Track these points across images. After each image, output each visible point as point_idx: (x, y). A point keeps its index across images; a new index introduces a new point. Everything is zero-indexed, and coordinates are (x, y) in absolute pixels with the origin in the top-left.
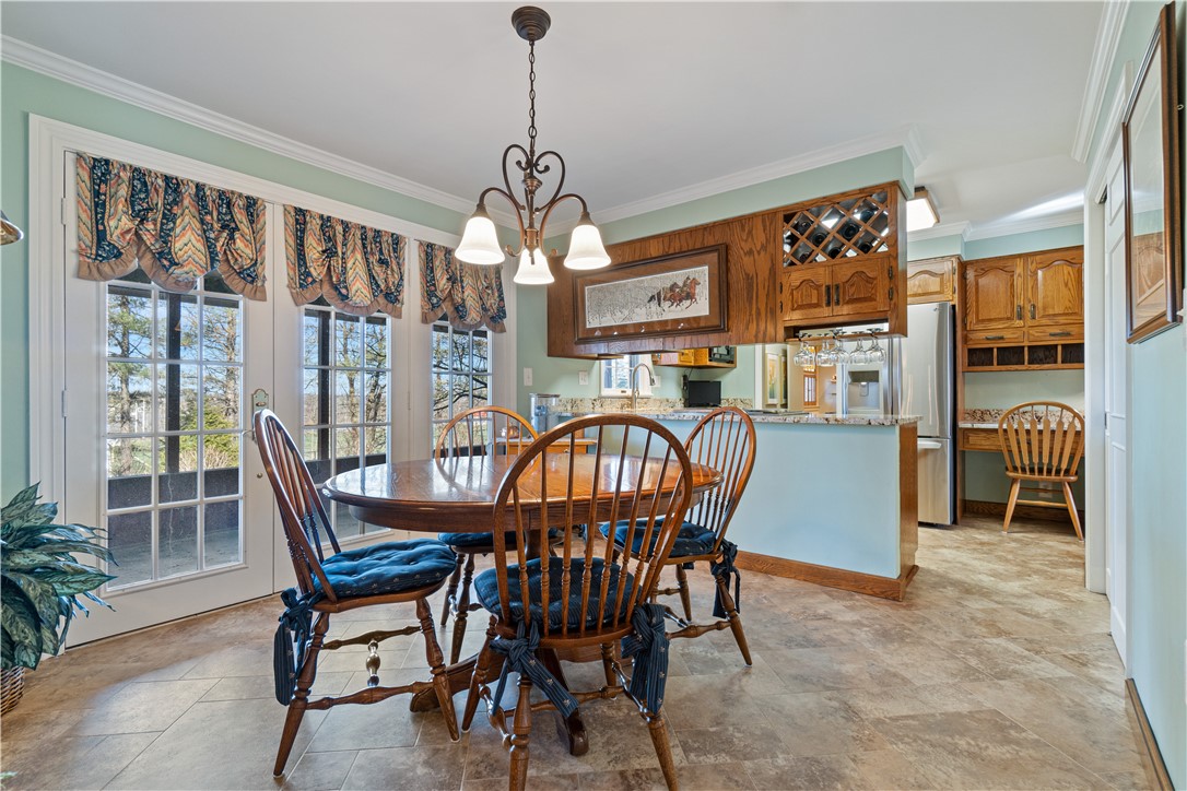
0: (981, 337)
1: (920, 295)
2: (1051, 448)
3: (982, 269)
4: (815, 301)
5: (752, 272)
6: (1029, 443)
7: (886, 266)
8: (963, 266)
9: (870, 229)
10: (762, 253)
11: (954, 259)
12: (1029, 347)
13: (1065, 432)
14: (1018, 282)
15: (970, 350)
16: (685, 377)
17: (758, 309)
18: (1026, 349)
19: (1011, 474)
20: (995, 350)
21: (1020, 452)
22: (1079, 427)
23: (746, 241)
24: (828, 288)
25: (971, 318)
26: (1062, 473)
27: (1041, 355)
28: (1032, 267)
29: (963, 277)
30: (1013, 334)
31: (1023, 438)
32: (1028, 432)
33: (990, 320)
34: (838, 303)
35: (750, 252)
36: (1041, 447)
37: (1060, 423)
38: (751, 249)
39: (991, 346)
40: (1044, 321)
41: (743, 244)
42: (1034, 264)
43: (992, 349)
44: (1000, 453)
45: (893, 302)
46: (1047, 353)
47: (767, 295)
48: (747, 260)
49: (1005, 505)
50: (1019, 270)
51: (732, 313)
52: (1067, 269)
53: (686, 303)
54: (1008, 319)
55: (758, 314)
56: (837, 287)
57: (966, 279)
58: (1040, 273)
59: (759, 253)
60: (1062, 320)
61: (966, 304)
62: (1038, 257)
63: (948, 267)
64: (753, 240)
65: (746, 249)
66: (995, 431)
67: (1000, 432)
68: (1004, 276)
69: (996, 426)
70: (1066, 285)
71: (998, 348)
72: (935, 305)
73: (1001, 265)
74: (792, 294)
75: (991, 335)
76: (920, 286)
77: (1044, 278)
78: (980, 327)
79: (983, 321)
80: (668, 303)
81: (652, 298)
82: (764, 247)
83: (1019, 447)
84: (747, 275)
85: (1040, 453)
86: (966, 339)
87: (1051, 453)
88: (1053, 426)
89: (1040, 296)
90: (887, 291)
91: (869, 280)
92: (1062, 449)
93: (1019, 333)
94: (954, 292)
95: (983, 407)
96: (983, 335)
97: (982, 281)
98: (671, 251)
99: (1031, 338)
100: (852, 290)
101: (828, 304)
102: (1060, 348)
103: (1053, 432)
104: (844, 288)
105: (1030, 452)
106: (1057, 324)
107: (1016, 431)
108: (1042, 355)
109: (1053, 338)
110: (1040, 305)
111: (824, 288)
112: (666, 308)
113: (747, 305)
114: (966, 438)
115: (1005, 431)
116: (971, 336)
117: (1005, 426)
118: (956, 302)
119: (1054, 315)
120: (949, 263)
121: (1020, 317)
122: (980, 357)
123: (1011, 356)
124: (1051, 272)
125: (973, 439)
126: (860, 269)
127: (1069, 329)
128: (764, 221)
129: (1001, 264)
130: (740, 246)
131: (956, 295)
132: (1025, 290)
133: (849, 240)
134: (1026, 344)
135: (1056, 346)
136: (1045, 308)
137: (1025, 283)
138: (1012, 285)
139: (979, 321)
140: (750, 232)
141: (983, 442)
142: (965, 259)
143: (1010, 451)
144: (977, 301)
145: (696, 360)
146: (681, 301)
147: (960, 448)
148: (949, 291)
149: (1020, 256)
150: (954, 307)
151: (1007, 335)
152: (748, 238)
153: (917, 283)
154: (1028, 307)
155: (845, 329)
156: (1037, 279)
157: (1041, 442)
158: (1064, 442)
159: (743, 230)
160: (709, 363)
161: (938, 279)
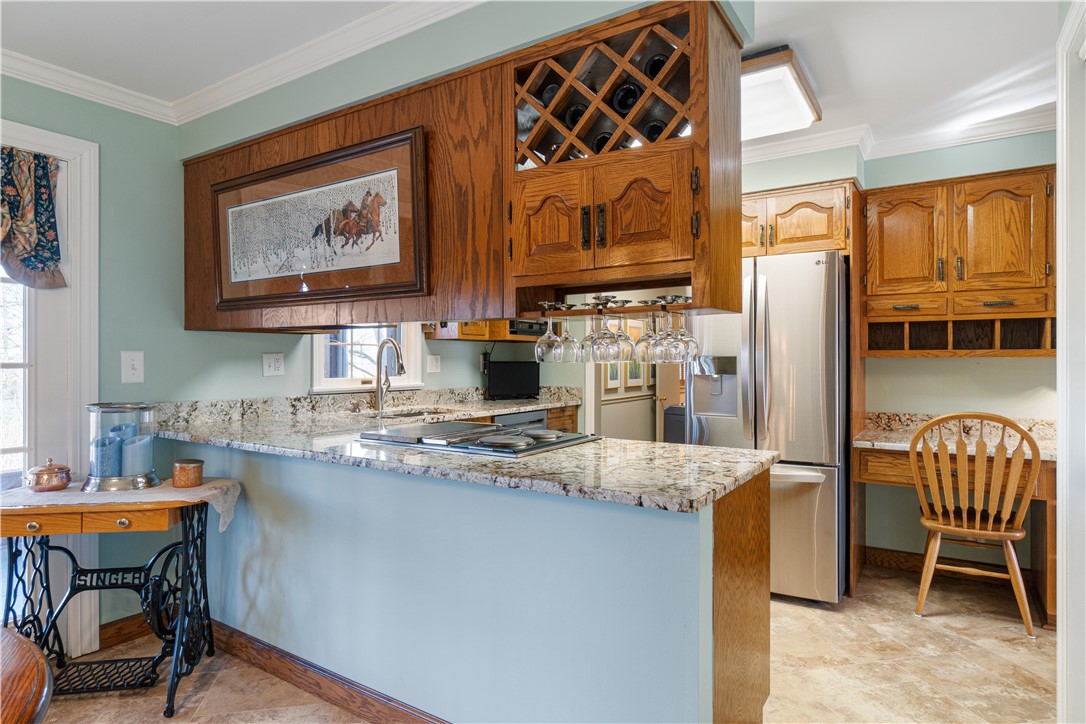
0: (885, 307)
1: (799, 240)
2: (988, 485)
3: (889, 203)
4: (564, 238)
5: (465, 183)
6: (954, 475)
7: (687, 170)
8: (862, 200)
9: (660, 92)
10: (482, 144)
11: (847, 185)
12: (954, 322)
13: (1009, 461)
14: (939, 222)
15: (872, 326)
16: (486, 355)
17: (475, 253)
18: (950, 325)
19: (929, 524)
20: (907, 326)
21: (941, 488)
22: (1028, 454)
23: (456, 122)
24: (586, 212)
25: (874, 277)
26: (1003, 526)
27: (971, 334)
28: (959, 200)
29: (861, 214)
30: (933, 302)
31: (946, 467)
32: (953, 458)
33: (899, 280)
34: (602, 242)
35: (462, 144)
36: (972, 483)
37: (1001, 447)
38: (464, 137)
39: (901, 319)
40: (977, 284)
41: (452, 127)
42: (962, 197)
43: (903, 324)
44: (912, 488)
45: (699, 242)
46: (979, 331)
47: (490, 226)
48: (458, 159)
49: (921, 558)
50: (940, 205)
51: (437, 260)
52: (1009, 204)
53: (367, 239)
54: (925, 279)
55: (476, 262)
56: (602, 210)
57: (865, 217)
58: (970, 210)
59: (476, 144)
60: (1002, 282)
61: (866, 255)
62: (968, 186)
63: (837, 198)
64: (467, 119)
65: (457, 138)
66: (905, 454)
67: (913, 457)
68: (920, 214)
69: (905, 446)
70: (1008, 228)
71: (911, 323)
72: (822, 256)
73: (914, 197)
74: (528, 224)
75: (902, 302)
76: (798, 226)
77: (977, 216)
78: (885, 290)
79: (890, 281)
80: (340, 240)
81: (318, 231)
82: (484, 134)
83: (940, 481)
84: (459, 186)
85: (972, 492)
86: (865, 309)
87: (987, 492)
88: (991, 450)
89: (971, 244)
90: (687, 219)
91: (658, 196)
92: (1004, 487)
93: (939, 302)
94: (847, 236)
95: (890, 409)
96: (889, 303)
97: (888, 222)
98: (348, 143)
99: (958, 309)
100: (628, 216)
101: (586, 243)
102: (998, 326)
103: (990, 460)
104: (614, 211)
105: (956, 489)
106: (995, 289)
107: (936, 455)
108: (973, 336)
109: (988, 309)
110: (970, 258)
111: (579, 212)
112: (338, 248)
113: (458, 243)
114: (864, 464)
115: (919, 455)
116: (873, 304)
117: (919, 447)
118: (849, 251)
119: (991, 274)
120: (841, 191)
121: (942, 277)
122: (885, 337)
123: (929, 336)
124: (986, 207)
125: (873, 465)
126: (640, 174)
127: (1010, 296)
128: (483, 82)
129: (915, 195)
130: (448, 134)
131: (850, 241)
132: (950, 235)
133: (623, 116)
134: (950, 317)
135: (992, 322)
136: (977, 264)
137: (949, 225)
138: (931, 227)
139: (884, 282)
140: (463, 104)
141: (888, 471)
142: (864, 186)
143: (926, 487)
144: (881, 252)
145: (491, 332)
146: (359, 236)
147: (854, 478)
148: (839, 234)
149: (942, 183)
150: (847, 259)
151: (924, 303)
152: (459, 114)
153: (795, 221)
154: (953, 262)
155: (620, 295)
156: (966, 219)
157: (972, 474)
158: (1006, 475)
159: (452, 101)
160: (509, 337)
161: (824, 216)
